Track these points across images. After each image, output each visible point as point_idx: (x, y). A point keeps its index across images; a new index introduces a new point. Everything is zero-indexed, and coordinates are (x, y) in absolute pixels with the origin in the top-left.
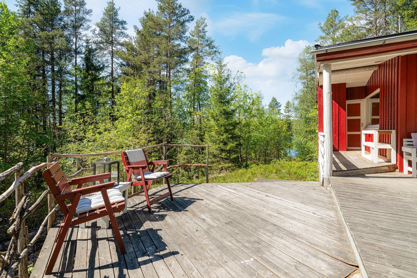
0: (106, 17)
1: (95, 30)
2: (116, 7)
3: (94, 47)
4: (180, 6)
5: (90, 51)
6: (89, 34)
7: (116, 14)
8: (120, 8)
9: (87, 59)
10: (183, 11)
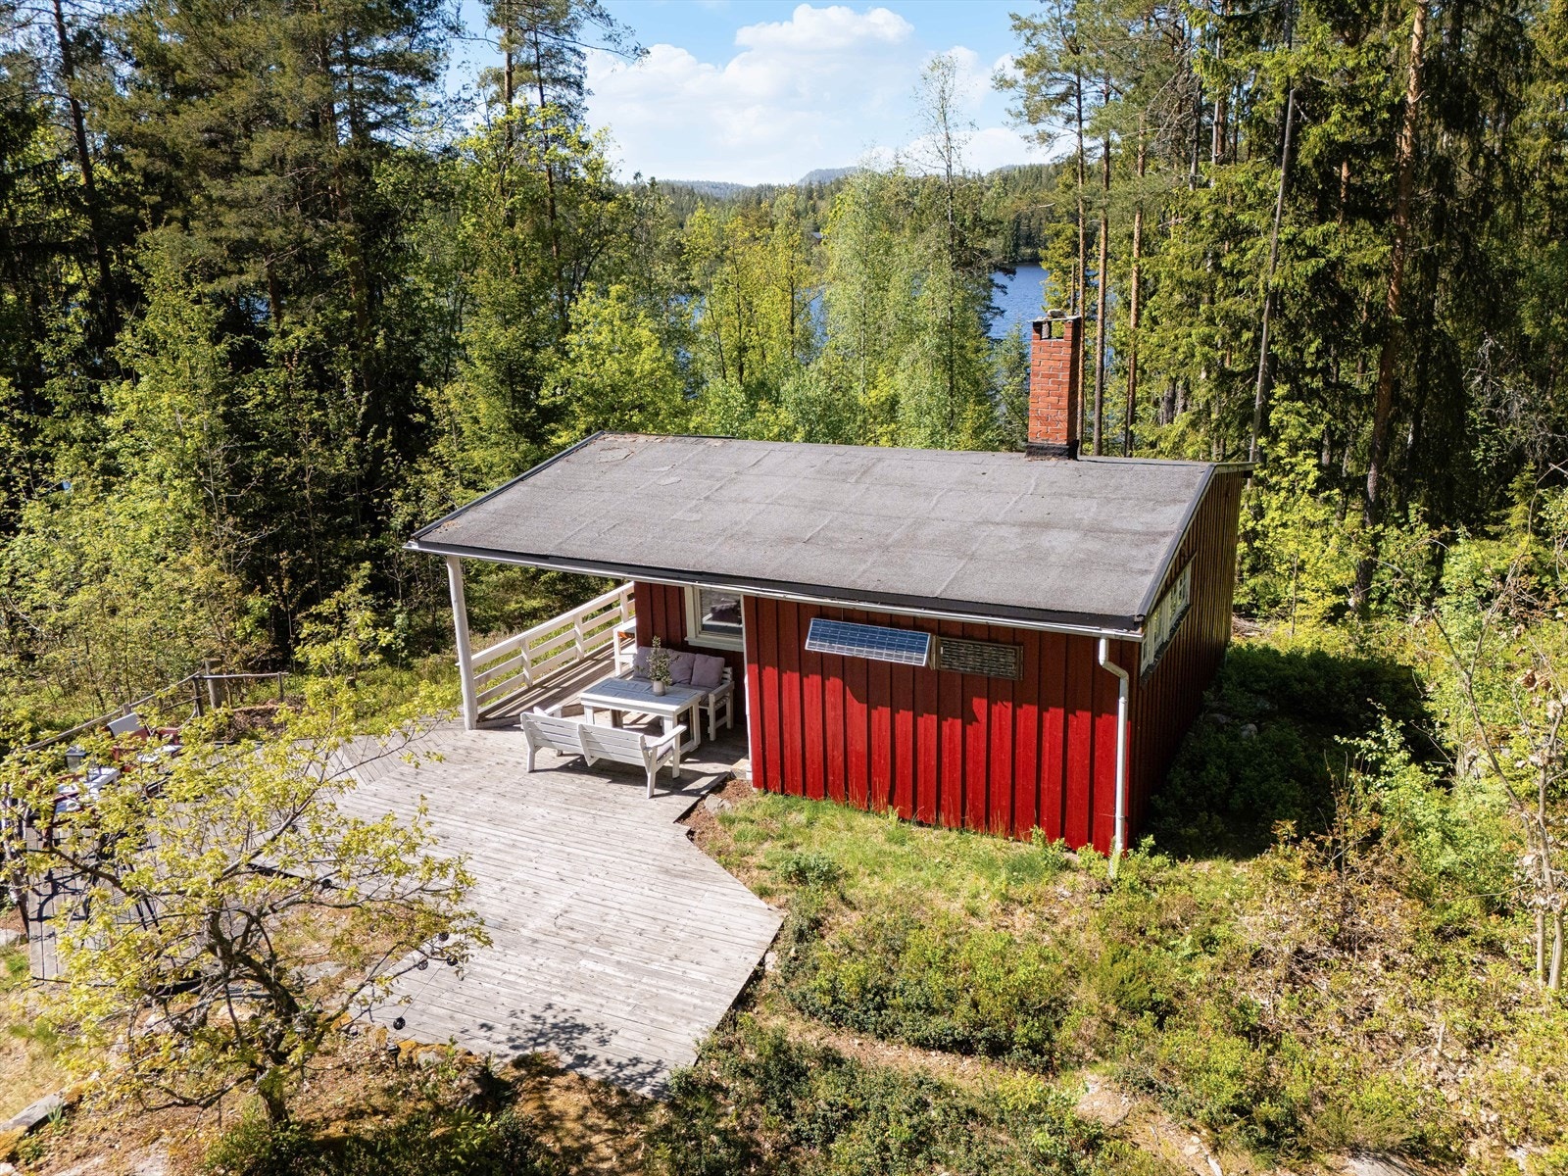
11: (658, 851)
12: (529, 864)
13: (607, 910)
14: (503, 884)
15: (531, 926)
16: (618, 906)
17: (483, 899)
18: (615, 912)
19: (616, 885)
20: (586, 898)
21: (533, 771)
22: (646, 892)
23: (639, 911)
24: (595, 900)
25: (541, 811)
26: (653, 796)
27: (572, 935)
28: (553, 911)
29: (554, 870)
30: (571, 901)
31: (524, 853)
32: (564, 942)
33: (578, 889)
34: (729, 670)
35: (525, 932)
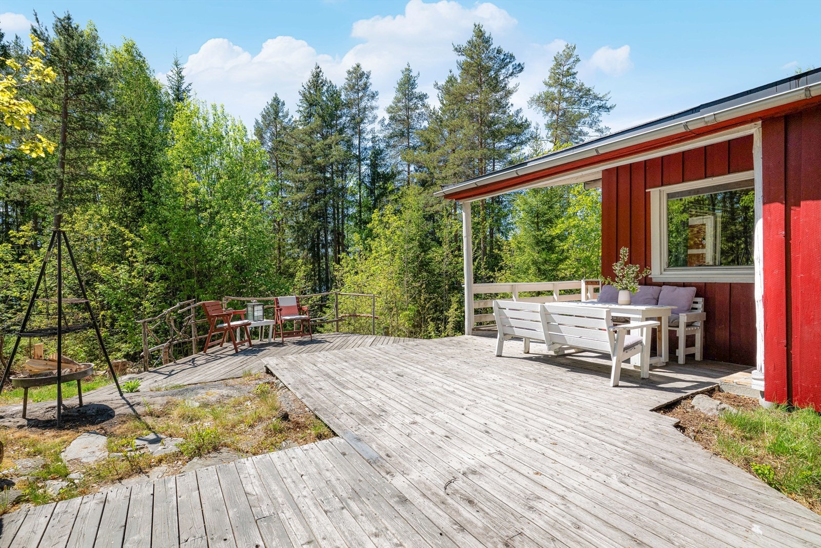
0: (400, 95)
1: (384, 120)
2: (413, 74)
3: (382, 145)
4: (499, 52)
5: (377, 154)
6: (377, 126)
7: (413, 85)
8: (419, 74)
9: (374, 166)
10: (503, 60)
11: (633, 435)
12: (457, 409)
13: (539, 491)
14: (418, 419)
15: (414, 475)
16: (561, 491)
17: (385, 426)
18: (554, 499)
19: (561, 459)
20: (509, 462)
21: (499, 356)
22: (614, 482)
23: (599, 511)
24: (524, 470)
25: (494, 376)
26: (616, 386)
27: (467, 513)
28: (455, 465)
29: (483, 421)
30: (488, 460)
31: (460, 399)
32: (445, 523)
33: (503, 448)
34: (700, 300)
35: (399, 482)
